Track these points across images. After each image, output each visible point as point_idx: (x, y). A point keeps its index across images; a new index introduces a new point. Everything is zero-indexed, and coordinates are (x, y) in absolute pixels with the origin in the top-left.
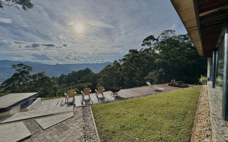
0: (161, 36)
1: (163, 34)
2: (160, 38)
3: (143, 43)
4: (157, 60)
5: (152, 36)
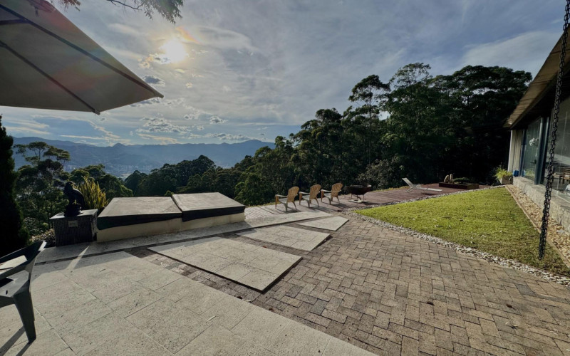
0: (397, 79)
1: (401, 73)
2: (395, 81)
3: (352, 94)
4: (388, 136)
5: (374, 76)
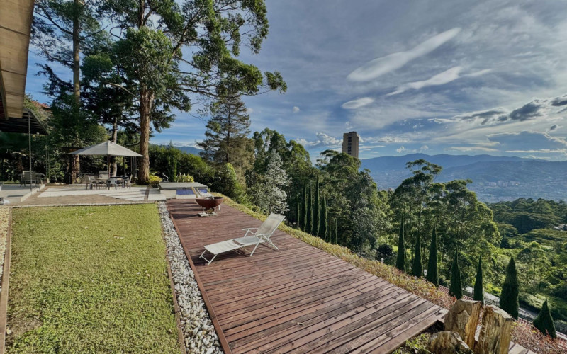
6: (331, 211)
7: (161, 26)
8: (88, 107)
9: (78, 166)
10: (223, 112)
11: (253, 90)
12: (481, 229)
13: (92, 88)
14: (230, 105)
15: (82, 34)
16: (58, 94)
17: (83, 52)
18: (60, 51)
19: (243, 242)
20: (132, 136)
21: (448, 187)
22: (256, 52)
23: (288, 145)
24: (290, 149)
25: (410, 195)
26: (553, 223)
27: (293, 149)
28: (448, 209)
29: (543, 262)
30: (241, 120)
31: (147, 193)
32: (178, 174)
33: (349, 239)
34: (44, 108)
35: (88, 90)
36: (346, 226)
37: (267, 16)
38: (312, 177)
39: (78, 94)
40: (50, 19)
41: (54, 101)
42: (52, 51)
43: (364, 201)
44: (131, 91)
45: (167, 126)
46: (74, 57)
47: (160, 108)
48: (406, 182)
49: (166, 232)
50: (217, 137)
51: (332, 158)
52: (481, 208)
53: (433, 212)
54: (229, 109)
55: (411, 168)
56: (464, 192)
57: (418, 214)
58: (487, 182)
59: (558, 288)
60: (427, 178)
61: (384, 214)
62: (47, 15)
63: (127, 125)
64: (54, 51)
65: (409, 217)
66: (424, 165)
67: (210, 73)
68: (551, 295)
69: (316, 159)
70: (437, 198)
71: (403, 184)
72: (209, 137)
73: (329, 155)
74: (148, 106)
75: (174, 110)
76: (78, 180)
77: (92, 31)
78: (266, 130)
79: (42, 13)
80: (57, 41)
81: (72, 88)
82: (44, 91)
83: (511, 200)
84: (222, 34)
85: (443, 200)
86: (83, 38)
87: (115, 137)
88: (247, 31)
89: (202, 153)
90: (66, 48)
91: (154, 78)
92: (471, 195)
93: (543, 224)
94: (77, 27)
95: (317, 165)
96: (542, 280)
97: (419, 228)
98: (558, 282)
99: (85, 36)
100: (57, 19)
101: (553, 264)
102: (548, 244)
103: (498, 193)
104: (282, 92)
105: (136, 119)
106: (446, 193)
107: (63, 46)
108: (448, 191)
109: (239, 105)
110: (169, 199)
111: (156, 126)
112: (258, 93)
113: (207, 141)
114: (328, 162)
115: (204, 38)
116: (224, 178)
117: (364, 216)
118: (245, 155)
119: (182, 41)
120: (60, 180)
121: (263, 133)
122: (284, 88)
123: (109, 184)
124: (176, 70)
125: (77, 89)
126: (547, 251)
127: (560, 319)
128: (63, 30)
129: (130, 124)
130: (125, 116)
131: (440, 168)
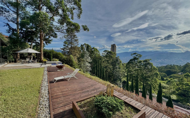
6: (106, 70)
7: (47, 10)
8: (22, 37)
9: (19, 57)
10: (69, 38)
11: (78, 31)
12: (154, 75)
13: (23, 31)
14: (72, 36)
15: (20, 12)
16: (12, 33)
17: (20, 19)
18: (12, 18)
19: (66, 77)
20: (38, 47)
21: (144, 61)
22: (79, 19)
23: (92, 49)
24: (93, 50)
25: (132, 64)
26: (178, 72)
27: (94, 50)
28: (144, 68)
29: (174, 85)
30: (75, 41)
31: (42, 65)
32: (53, 58)
33: (112, 79)
34: (7, 38)
35: (22, 31)
36: (111, 75)
37: (81, 7)
38: (100, 59)
39: (19, 32)
40: (8, 8)
41: (10, 35)
42: (9, 18)
43: (117, 66)
44: (37, 32)
45: (50, 43)
46: (17, 20)
47: (47, 37)
48: (131, 60)
49: (44, 75)
50: (67, 46)
51: (107, 53)
52: (154, 68)
53: (139, 70)
54: (71, 37)
55: (133, 56)
56: (149, 63)
57: (135, 70)
58: (158, 60)
59: (179, 93)
60: (137, 59)
61: (124, 71)
62: (7, 6)
63: (36, 43)
64: (10, 18)
65: (132, 71)
66: (136, 54)
67: (64, 25)
68: (177, 95)
69: (102, 53)
70: (140, 65)
71: (130, 61)
72: (65, 47)
73: (106, 52)
74: (43, 36)
75: (52, 38)
76: (19, 61)
77: (23, 11)
78: (85, 44)
79: (5, 5)
80: (11, 15)
81: (16, 30)
82: (6, 32)
83: (165, 65)
84: (68, 13)
85: (142, 66)
86: (20, 14)
87: (32, 47)
88: (76, 12)
89: (62, 52)
90: (14, 17)
91: (44, 27)
92: (151, 64)
93: (175, 73)
94: (18, 10)
95: (102, 55)
96: (174, 90)
97: (135, 75)
98: (179, 91)
99: (21, 13)
100: (11, 7)
101: (177, 85)
102: (176, 79)
103: (161, 63)
104: (88, 31)
105: (39, 41)
106: (143, 63)
107: (13, 17)
108: (144, 63)
109: (75, 36)
110: (49, 67)
111: (46, 43)
112: (80, 32)
113: (64, 48)
114: (106, 54)
115: (61, 14)
116: (70, 60)
117: (117, 71)
118: (77, 52)
119: (54, 15)
120: (13, 62)
121: (84, 45)
122: (88, 30)
123: (29, 62)
124: (52, 25)
125: (18, 31)
126: (176, 81)
127: (179, 102)
128: (13, 11)
129: (37, 42)
130: (35, 40)
131: (141, 55)
